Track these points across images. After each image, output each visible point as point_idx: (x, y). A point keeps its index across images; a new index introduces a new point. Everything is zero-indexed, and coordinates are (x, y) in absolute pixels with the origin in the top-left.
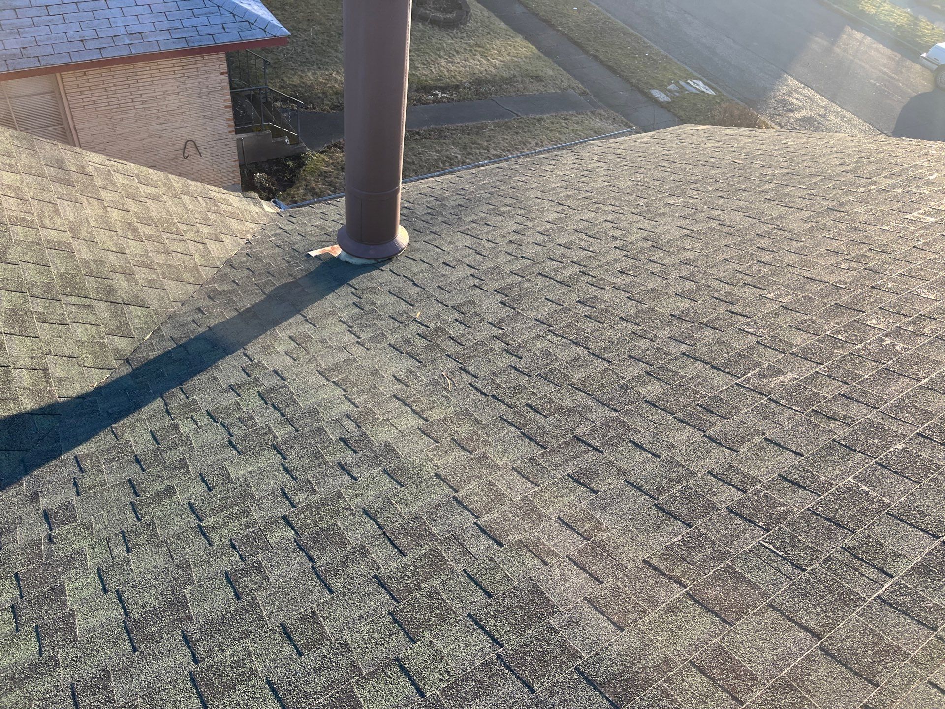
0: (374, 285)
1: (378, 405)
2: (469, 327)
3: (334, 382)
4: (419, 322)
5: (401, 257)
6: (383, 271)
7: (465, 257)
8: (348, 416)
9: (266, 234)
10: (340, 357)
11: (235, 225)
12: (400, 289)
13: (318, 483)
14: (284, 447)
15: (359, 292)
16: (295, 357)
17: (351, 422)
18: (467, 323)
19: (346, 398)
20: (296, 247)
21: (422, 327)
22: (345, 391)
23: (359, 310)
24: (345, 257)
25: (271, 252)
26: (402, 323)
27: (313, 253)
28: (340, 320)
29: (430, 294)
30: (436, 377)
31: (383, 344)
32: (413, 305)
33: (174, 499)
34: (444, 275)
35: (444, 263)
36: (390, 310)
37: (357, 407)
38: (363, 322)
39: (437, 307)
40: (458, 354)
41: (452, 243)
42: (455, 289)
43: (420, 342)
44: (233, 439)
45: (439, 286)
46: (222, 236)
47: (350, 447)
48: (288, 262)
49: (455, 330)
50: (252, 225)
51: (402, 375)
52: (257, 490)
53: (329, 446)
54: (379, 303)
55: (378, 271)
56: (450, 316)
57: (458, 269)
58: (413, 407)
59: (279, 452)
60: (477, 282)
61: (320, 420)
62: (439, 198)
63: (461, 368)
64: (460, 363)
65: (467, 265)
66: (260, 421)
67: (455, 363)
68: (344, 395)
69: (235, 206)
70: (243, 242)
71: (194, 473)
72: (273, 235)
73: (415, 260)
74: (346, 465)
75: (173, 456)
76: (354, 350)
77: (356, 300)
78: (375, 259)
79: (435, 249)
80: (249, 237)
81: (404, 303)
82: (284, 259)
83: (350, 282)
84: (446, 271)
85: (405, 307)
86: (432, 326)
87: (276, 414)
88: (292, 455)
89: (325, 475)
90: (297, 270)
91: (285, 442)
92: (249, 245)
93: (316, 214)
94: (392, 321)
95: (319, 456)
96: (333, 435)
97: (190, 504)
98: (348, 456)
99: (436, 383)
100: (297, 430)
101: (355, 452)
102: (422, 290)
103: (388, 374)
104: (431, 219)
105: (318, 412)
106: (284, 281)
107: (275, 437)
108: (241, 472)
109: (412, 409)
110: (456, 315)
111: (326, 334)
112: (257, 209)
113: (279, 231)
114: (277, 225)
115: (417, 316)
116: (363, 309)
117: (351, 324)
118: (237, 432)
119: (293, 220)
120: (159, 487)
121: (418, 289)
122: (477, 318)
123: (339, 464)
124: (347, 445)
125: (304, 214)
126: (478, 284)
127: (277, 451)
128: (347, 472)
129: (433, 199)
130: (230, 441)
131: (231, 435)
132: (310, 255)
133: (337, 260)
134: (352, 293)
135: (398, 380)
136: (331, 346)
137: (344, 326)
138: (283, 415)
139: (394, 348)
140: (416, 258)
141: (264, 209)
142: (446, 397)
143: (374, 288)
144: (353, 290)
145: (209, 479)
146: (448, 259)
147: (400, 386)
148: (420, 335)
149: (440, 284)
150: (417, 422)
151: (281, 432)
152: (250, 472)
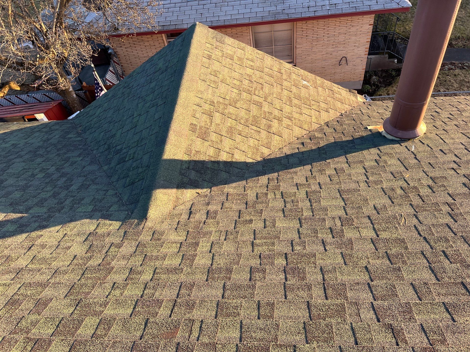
0: (392, 152)
1: (357, 218)
2: (434, 192)
3: (343, 198)
4: (405, 180)
5: (416, 140)
6: (401, 145)
7: (457, 149)
8: (340, 218)
9: (352, 112)
10: (353, 186)
11: (339, 105)
12: (405, 158)
13: (309, 244)
14: (303, 221)
15: (381, 154)
16: (332, 179)
17: (340, 221)
18: (434, 189)
19: (344, 208)
20: (363, 122)
21: (406, 184)
22: (346, 205)
23: (376, 164)
24: (384, 134)
25: (350, 122)
26: (395, 178)
27: (369, 128)
28: (364, 167)
29: (422, 166)
30: (397, 215)
31: (379, 186)
32: (407, 170)
33: (250, 226)
34: (437, 157)
35: (441, 150)
36: (393, 169)
37: (347, 215)
38: (375, 171)
39: (422, 174)
40: (418, 206)
41: (453, 139)
42: (439, 167)
43: (399, 192)
44: (285, 209)
45: (429, 163)
46: (330, 110)
47: (332, 234)
48: (355, 130)
49: (425, 191)
50: (347, 106)
51: (379, 206)
52: (282, 236)
53: (323, 229)
54: (389, 163)
55: (399, 145)
56: (426, 182)
57: (448, 155)
58: (375, 226)
59: (300, 223)
60: (455, 166)
61: (326, 215)
62: (461, 110)
63: (414, 215)
64: (416, 212)
65: (455, 155)
66: (300, 205)
67: (413, 210)
68: (344, 207)
69: (343, 95)
70: (339, 114)
71: (263, 217)
72: (355, 113)
73: (424, 144)
74: (325, 242)
75: (259, 207)
76: (362, 185)
77: (378, 158)
78: (400, 138)
79: (441, 140)
80: (343, 112)
81: (403, 167)
82: (353, 127)
83: (380, 148)
84: (439, 155)
85: (403, 169)
86: (412, 184)
87: (309, 204)
88: (304, 226)
89: (314, 242)
90: (357, 135)
91: (305, 219)
92: (341, 117)
93: (383, 106)
94: (390, 175)
95: (316, 232)
96: (328, 224)
97: (255, 230)
98: (329, 238)
99: (395, 218)
100: (313, 216)
101: (333, 237)
102: (418, 162)
103: (371, 204)
104: (448, 121)
105: (327, 210)
106: (348, 139)
107: (302, 215)
108: (280, 225)
109: (373, 227)
110: (431, 183)
111: (353, 172)
112: (354, 99)
113: (359, 112)
114: (360, 109)
115: (406, 177)
116: (378, 164)
117: (368, 171)
118: (288, 206)
119: (369, 107)
120: (248, 218)
121: (416, 161)
122: (442, 188)
123: (323, 240)
124: (332, 232)
125: (376, 105)
126: (455, 168)
127: (300, 222)
128: (324, 245)
129: (457, 109)
130: (283, 210)
131: (285, 207)
132: (367, 128)
133: (379, 133)
134: (378, 154)
135: (375, 208)
136: (351, 179)
137: (364, 171)
138: (311, 206)
139: (383, 190)
140: (426, 143)
141: (357, 99)
142: (397, 227)
143: (391, 154)
144: (379, 152)
145: (267, 223)
146: (445, 148)
147: (375, 212)
148: (401, 188)
149: (431, 162)
150: (372, 234)
151: (307, 214)
152: (284, 227)
